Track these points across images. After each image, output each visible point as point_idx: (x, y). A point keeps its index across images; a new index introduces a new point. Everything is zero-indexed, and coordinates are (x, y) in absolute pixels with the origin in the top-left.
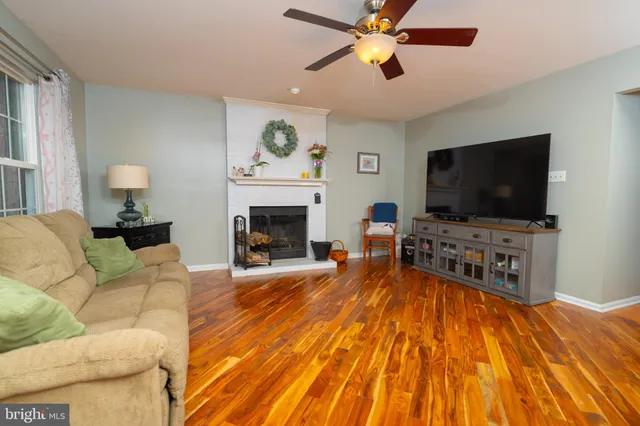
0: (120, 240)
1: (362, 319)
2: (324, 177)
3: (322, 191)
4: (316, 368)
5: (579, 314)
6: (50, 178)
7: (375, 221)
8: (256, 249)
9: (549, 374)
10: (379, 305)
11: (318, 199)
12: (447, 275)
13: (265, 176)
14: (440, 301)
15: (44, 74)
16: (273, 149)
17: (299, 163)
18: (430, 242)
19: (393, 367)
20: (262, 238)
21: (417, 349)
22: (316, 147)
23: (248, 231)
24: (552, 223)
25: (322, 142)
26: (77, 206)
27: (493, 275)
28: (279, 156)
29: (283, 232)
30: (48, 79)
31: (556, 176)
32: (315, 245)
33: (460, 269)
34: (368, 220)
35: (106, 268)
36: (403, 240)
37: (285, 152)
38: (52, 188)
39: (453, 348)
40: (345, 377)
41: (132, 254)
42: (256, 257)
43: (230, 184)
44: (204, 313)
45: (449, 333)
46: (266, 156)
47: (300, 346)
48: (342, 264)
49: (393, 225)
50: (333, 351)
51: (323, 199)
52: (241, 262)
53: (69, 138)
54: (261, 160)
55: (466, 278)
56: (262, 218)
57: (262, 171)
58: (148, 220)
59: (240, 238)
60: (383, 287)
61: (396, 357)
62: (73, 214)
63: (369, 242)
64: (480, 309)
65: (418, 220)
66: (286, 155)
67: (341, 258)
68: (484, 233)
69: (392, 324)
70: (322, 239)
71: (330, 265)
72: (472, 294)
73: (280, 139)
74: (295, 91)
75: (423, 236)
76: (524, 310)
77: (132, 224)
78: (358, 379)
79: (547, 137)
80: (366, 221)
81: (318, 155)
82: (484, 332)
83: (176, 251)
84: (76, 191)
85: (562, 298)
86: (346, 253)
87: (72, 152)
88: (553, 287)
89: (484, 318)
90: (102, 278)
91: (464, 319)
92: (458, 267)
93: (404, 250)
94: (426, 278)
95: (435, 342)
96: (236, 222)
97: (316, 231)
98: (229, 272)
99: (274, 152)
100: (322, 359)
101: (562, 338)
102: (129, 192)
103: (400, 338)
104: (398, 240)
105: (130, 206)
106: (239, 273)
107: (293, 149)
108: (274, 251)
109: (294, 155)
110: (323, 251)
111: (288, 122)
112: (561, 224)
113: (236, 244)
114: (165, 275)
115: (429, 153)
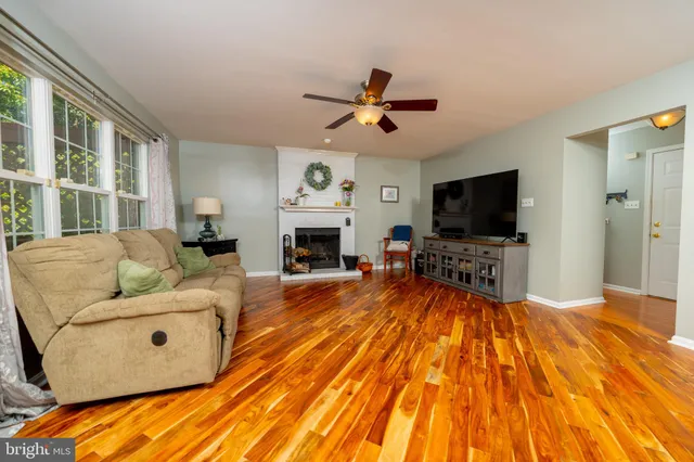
0: (200, 248)
1: (368, 309)
2: (352, 206)
3: (352, 216)
4: (325, 334)
5: (541, 309)
6: (156, 207)
7: (394, 240)
8: (299, 260)
9: (490, 343)
10: (384, 301)
11: (348, 222)
12: (445, 280)
13: (307, 204)
14: (433, 298)
15: (153, 137)
16: (313, 184)
17: (334, 194)
18: (434, 255)
19: (379, 336)
20: (303, 251)
21: (400, 327)
22: (346, 182)
23: (293, 246)
24: (523, 239)
25: (352, 178)
26: (172, 225)
27: (478, 281)
28: (318, 189)
29: (322, 249)
30: (155, 140)
31: (526, 202)
32: (345, 258)
33: (455, 276)
34: (389, 239)
35: (189, 266)
36: (418, 255)
37: (323, 186)
38: (156, 213)
39: (428, 327)
40: (343, 340)
41: (207, 259)
42: (299, 266)
43: (281, 211)
44: (257, 302)
45: (429, 319)
46: (308, 189)
47: (318, 323)
48: (367, 274)
49: (408, 243)
50: (340, 326)
51: (352, 222)
52: (288, 269)
53: (169, 180)
54: (304, 193)
55: (459, 283)
56: (305, 237)
57: (304, 202)
58: (220, 238)
59: (287, 252)
60: (394, 288)
61: (383, 331)
62: (170, 232)
63: (390, 257)
64: (462, 304)
65: (425, 238)
66: (323, 188)
67: (367, 269)
68: (472, 247)
69: (391, 312)
70: (353, 254)
71: (357, 274)
72: (461, 295)
73: (319, 177)
74: (328, 141)
75: (430, 251)
76: (497, 306)
77: (209, 240)
78: (351, 342)
79: (515, 172)
80: (387, 240)
81: (348, 188)
82: (456, 319)
83: (238, 259)
84: (172, 216)
85: (532, 298)
86: (371, 265)
87: (170, 189)
88: (525, 289)
89: (462, 310)
90: (188, 273)
91: (446, 310)
92: (453, 274)
93: (417, 262)
94: (430, 284)
95: (416, 323)
96: (284, 240)
97: (347, 247)
98: (279, 277)
99: (313, 186)
100: (330, 330)
101: (515, 324)
102: (207, 218)
103: (391, 321)
104: (414, 255)
105: (208, 227)
106: (286, 278)
107: (329, 184)
108: (313, 262)
109: (329, 188)
110: (352, 263)
111: (324, 164)
112: (530, 240)
113: (285, 257)
114: (229, 272)
115: (434, 186)
